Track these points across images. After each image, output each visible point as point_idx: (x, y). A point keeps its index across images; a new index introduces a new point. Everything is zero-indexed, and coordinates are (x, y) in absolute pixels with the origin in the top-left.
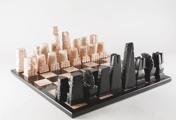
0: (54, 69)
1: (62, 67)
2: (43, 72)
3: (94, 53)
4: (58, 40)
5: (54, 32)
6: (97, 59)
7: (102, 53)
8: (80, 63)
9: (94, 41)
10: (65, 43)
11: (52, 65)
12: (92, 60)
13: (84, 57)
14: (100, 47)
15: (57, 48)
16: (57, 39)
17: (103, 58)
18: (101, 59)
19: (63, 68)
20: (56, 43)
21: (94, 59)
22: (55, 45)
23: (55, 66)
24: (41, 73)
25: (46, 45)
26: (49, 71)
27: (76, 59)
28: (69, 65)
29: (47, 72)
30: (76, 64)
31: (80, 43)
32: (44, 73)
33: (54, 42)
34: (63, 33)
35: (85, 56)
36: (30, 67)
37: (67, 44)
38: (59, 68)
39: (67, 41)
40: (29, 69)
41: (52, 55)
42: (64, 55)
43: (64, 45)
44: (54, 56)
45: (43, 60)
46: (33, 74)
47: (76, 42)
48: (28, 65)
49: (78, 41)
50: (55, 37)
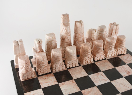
0: (57, 70)
1: (68, 67)
2: (43, 74)
3: (111, 49)
4: (69, 31)
5: (64, 21)
6: (113, 55)
7: (121, 49)
8: (92, 60)
9: (114, 31)
10: (78, 35)
11: (54, 66)
12: (108, 57)
13: (97, 55)
14: (119, 42)
15: (66, 40)
16: (67, 31)
17: (121, 55)
18: (119, 55)
19: (70, 68)
20: (65, 35)
21: (110, 56)
22: (63, 37)
23: (59, 67)
24: (39, 74)
25: (51, 38)
26: (51, 72)
27: (87, 58)
28: (78, 65)
29: (48, 73)
30: (87, 62)
31: (95, 35)
34: (76, 22)
35: (98, 53)
36: (25, 70)
37: (80, 37)
38: (64, 68)
39: (79, 33)
40: (24, 72)
41: (56, 55)
42: (72, 54)
43: (75, 37)
44: (58, 55)
45: (43, 61)
46: (29, 77)
47: (91, 34)
48: (22, 67)
49: (93, 34)
50: (65, 28)
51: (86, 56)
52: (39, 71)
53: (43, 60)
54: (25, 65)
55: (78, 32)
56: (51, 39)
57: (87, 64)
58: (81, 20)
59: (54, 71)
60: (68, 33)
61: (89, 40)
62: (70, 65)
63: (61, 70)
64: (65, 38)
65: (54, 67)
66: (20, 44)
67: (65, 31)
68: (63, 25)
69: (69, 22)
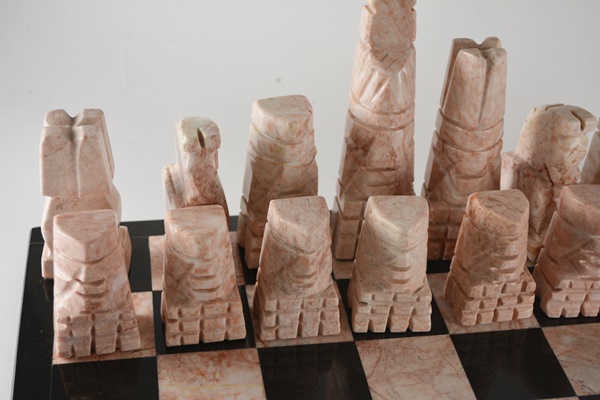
0: (288, 335)
1: (361, 327)
2: (195, 340)
4: (400, 99)
8: (527, 312)
10: (459, 135)
11: (271, 305)
13: (566, 282)
15: (378, 155)
16: (387, 95)
19: (371, 335)
20: (373, 119)
22: (363, 134)
23: (303, 314)
24: (171, 342)
25: (282, 125)
27: (494, 290)
28: (427, 326)
29: (228, 345)
30: (487, 318)
31: (579, 148)
32: (202, 347)
33: (367, 107)
34: (460, 45)
35: (579, 269)
36: (82, 301)
37: (469, 145)
38: (334, 330)
39: (470, 122)
40: (75, 314)
41: (289, 235)
42: (392, 251)
43: (444, 143)
44: (301, 243)
45: (197, 264)
46: (106, 348)
47: (554, 139)
48: (69, 279)
49: (564, 137)
50: (376, 78)
51: (490, 277)
52: (174, 321)
53: (202, 256)
54: (84, 268)
55: (464, 113)
56: (282, 133)
57: (487, 325)
58: (495, 40)
59: (267, 337)
60: (395, 111)
61: (536, 175)
62: (375, 319)
63: (311, 334)
64: (371, 142)
65: (269, 313)
66: (80, 132)
67: (377, 97)
68: (369, 57)
69: (415, 43)
